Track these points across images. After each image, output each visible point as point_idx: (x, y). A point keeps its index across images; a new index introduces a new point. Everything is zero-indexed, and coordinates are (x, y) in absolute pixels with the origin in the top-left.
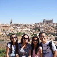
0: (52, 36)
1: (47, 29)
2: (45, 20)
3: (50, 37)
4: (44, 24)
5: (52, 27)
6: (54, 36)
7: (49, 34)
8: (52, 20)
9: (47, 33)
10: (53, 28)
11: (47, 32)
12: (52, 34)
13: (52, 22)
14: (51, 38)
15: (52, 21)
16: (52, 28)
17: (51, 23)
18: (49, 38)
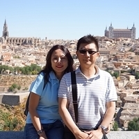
0: (132, 77)
1: (116, 58)
2: (111, 28)
3: (126, 82)
4: (108, 42)
5: (131, 50)
6: (136, 78)
7: (122, 72)
8: (133, 30)
9: (115, 69)
10: (136, 53)
11: (117, 66)
12: (132, 72)
13: (134, 36)
14: (128, 86)
15: (134, 32)
16: (133, 55)
17: (129, 39)
18: (121, 84)
